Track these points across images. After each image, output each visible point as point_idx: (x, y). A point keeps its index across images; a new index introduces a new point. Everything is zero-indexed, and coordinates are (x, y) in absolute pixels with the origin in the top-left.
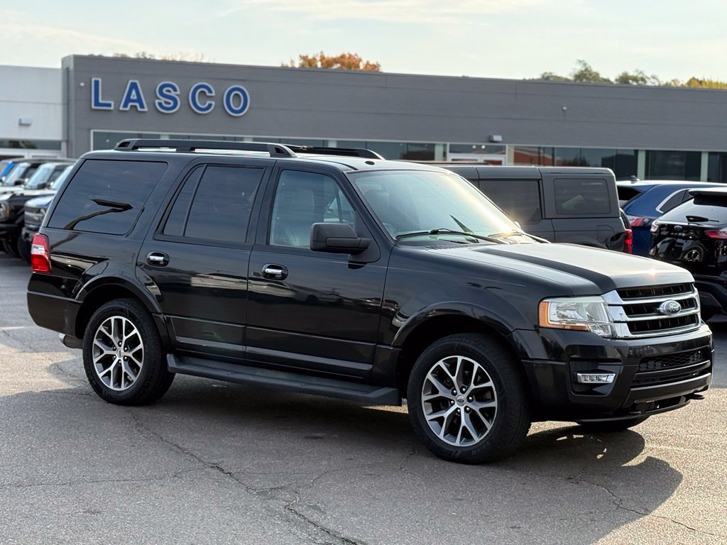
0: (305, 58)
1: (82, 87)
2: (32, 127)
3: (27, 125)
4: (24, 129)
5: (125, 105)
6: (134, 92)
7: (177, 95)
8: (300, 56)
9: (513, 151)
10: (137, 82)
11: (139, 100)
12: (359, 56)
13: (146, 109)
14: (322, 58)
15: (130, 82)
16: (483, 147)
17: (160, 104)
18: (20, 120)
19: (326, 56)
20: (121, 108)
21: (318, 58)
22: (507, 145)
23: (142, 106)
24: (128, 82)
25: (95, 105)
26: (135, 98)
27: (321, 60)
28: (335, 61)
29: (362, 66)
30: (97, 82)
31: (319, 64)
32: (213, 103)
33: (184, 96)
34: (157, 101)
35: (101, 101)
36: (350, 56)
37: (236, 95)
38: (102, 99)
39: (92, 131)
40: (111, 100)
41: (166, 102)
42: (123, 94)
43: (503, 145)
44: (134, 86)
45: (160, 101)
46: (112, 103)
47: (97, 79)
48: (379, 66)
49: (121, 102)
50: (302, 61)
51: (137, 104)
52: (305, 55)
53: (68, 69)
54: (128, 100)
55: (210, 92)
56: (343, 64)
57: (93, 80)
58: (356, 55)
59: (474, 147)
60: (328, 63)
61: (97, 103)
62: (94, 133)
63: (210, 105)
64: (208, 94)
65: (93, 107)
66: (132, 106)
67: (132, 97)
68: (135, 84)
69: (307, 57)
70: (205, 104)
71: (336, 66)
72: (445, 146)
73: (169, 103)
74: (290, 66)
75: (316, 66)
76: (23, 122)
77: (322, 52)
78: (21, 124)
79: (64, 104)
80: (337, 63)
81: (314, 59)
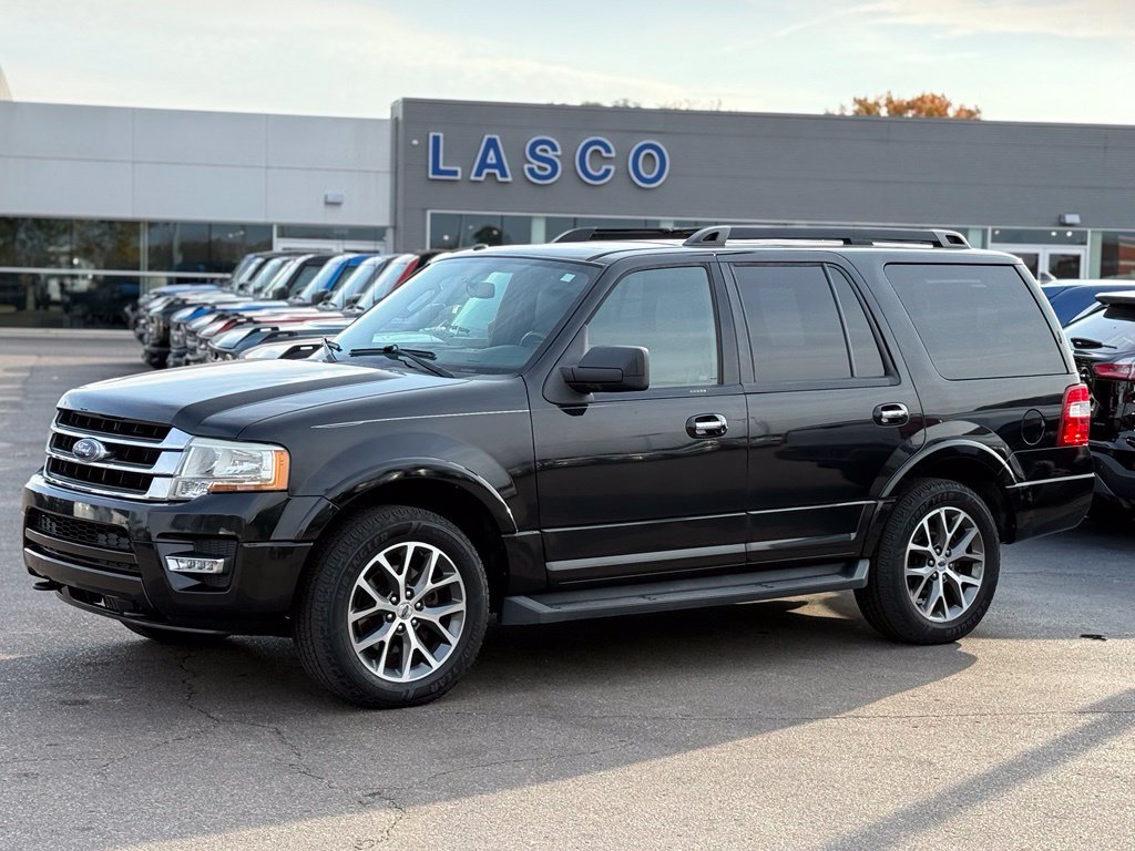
0: (860, 102)
1: (414, 146)
2: (343, 207)
3: (337, 204)
4: (331, 210)
5: (479, 173)
6: (492, 153)
7: (557, 156)
8: (855, 100)
9: (1099, 239)
10: (497, 137)
11: (499, 165)
12: (948, 98)
13: (509, 179)
14: (890, 102)
15: (487, 137)
16: (1069, 234)
17: (531, 171)
18: (326, 197)
19: (895, 98)
20: (473, 178)
21: (883, 102)
22: (1089, 231)
23: (504, 174)
24: (483, 138)
25: (434, 173)
26: (494, 161)
27: (887, 105)
28: (911, 106)
29: (951, 113)
30: (436, 139)
31: (884, 112)
32: (613, 168)
33: (568, 157)
34: (526, 166)
35: (442, 167)
36: (934, 97)
37: (649, 154)
38: (444, 165)
39: (429, 213)
40: (457, 166)
41: (540, 168)
42: (476, 155)
43: (1084, 229)
44: (492, 144)
45: (530, 166)
46: (459, 169)
47: (436, 134)
48: (978, 111)
49: (472, 168)
50: (857, 107)
51: (497, 172)
52: (862, 98)
53: (397, 119)
54: (483, 165)
55: (608, 150)
56: (920, 111)
57: (431, 135)
58: (943, 96)
59: (1054, 234)
60: (897, 109)
61: (436, 171)
62: (432, 215)
63: (608, 171)
64: (605, 154)
65: (431, 176)
66: (488, 174)
67: (489, 161)
68: (495, 140)
69: (865, 100)
70: (599, 170)
71: (910, 114)
72: (984, 232)
73: (545, 169)
74: (837, 113)
75: (878, 114)
76: (330, 199)
77: (889, 93)
78: (328, 203)
79: (392, 172)
80: (912, 108)
81: (877, 104)
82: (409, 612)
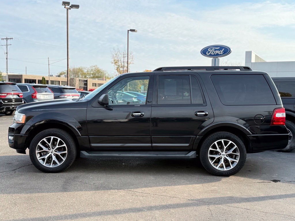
82: (53, 152)
